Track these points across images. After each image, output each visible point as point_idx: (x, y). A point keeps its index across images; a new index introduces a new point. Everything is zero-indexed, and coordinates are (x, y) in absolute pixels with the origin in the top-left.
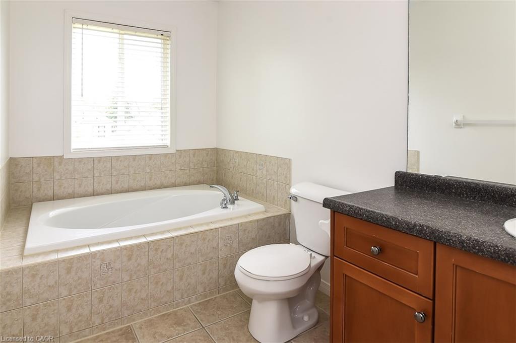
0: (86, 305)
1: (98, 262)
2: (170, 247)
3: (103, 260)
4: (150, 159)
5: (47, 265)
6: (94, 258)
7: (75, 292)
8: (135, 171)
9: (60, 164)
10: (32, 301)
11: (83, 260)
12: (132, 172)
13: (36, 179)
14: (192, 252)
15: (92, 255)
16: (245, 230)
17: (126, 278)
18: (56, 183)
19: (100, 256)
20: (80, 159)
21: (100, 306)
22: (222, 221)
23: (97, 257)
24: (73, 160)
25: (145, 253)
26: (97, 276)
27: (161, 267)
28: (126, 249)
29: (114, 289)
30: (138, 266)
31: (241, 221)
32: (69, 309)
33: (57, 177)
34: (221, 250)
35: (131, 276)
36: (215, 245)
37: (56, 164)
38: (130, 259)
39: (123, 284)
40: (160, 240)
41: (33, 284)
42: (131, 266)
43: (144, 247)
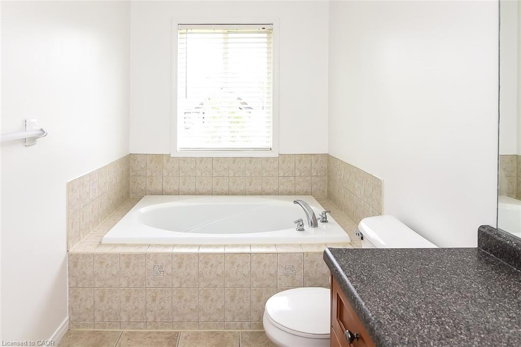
0: (141, 300)
1: (151, 263)
2: (220, 263)
3: (155, 262)
4: (250, 162)
5: (111, 256)
6: (148, 259)
7: (132, 285)
8: (235, 174)
9: (168, 161)
10: (100, 285)
11: (139, 258)
12: (232, 174)
13: (149, 174)
14: (245, 274)
15: (146, 255)
16: (312, 262)
17: (177, 285)
18: (164, 180)
19: (153, 258)
20: (184, 159)
21: (153, 305)
22: (287, 245)
23: (151, 258)
24: (178, 159)
25: (194, 264)
26: (151, 276)
27: (211, 283)
28: (176, 256)
29: (165, 292)
30: (188, 275)
31: (309, 251)
32: (128, 299)
33: (165, 174)
34: (280, 279)
35: (181, 283)
36: (273, 272)
37: (165, 161)
38: (180, 267)
39: (174, 290)
40: (210, 254)
41: (101, 270)
42: (181, 274)
43: (194, 257)
